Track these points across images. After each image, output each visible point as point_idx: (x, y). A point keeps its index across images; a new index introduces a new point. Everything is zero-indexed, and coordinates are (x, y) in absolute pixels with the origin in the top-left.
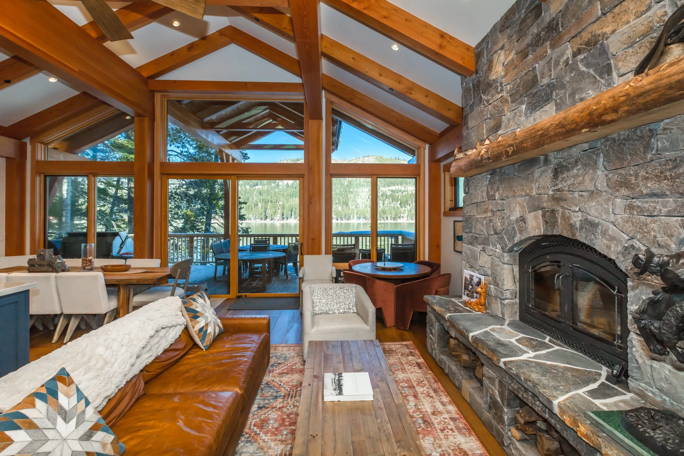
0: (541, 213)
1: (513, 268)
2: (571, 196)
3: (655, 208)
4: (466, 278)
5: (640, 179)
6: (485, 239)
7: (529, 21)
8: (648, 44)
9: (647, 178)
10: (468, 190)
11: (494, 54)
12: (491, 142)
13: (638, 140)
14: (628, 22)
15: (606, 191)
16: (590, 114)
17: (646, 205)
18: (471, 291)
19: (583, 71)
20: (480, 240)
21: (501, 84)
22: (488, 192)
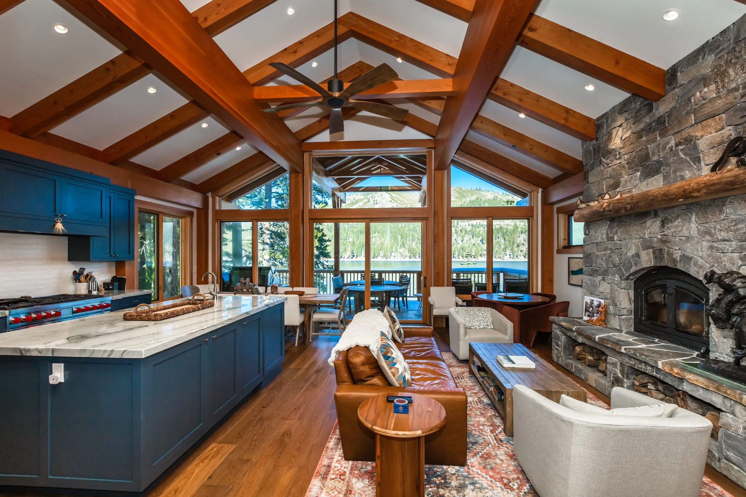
0: (652, 251)
1: (629, 292)
2: (674, 239)
3: (725, 248)
4: (586, 303)
5: (717, 230)
6: (605, 271)
7: (642, 112)
8: (722, 150)
9: (721, 230)
10: (589, 232)
11: (613, 129)
12: (610, 197)
13: (716, 207)
14: (711, 133)
15: (697, 237)
16: (684, 191)
17: (720, 246)
18: (592, 312)
19: (682, 157)
20: (600, 272)
21: (619, 153)
22: (607, 235)
